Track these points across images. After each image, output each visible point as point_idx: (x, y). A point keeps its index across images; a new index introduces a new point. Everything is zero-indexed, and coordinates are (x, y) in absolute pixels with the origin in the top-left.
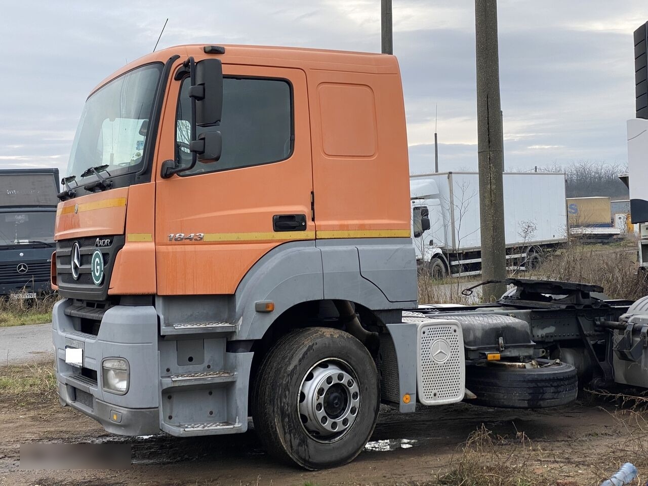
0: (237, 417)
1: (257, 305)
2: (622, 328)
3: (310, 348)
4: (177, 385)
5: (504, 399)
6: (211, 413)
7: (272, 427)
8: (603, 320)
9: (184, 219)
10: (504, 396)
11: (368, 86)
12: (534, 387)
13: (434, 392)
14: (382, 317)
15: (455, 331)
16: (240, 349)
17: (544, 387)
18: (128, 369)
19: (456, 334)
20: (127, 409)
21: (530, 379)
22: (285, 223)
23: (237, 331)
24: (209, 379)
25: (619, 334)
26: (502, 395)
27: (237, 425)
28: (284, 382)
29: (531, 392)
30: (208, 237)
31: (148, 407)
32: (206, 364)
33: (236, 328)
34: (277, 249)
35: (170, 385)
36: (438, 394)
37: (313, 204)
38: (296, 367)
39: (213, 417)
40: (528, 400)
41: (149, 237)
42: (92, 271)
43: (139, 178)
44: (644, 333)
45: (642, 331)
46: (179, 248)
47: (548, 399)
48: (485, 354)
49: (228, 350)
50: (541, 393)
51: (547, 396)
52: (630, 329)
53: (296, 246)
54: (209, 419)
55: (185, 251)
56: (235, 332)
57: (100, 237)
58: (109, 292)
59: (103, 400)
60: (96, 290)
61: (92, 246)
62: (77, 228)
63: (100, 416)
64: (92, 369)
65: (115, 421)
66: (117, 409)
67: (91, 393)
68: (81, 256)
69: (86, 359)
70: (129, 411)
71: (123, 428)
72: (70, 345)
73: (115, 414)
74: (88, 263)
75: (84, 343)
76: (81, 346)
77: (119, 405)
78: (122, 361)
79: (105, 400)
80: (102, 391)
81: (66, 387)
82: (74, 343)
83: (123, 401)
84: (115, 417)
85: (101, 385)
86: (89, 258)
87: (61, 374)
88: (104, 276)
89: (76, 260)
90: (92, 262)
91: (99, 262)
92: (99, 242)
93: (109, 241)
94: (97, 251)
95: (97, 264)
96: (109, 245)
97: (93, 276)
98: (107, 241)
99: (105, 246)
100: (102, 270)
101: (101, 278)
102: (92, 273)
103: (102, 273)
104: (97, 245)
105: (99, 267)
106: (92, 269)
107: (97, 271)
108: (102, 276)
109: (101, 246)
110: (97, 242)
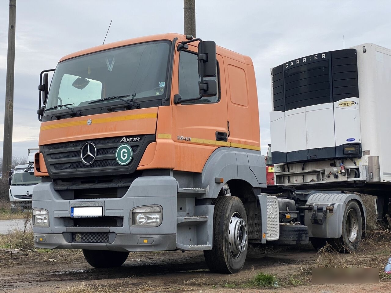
0: (208, 241)
1: (216, 179)
2: (310, 209)
3: (232, 204)
4: (186, 221)
5: (285, 240)
6: (190, 240)
7: (220, 248)
8: (297, 206)
9: (183, 128)
10: (285, 239)
11: (243, 70)
12: (298, 234)
13: (270, 233)
14: (255, 191)
15: (276, 202)
16: (207, 203)
17: (302, 234)
18: (162, 211)
19: (276, 203)
20: (158, 235)
21: (297, 230)
22: (221, 136)
23: (206, 193)
24: (198, 218)
25: (308, 212)
26: (284, 238)
27: (208, 245)
28: (226, 223)
29: (297, 236)
30: (193, 140)
31: (172, 233)
32: (187, 212)
33: (206, 191)
34: (217, 150)
35: (184, 221)
36: (271, 234)
37: (228, 127)
38: (229, 214)
39: (191, 242)
40: (296, 241)
41: (170, 136)
42: (117, 157)
43: (164, 102)
44: (324, 210)
45: (323, 209)
46: (182, 144)
47: (304, 240)
48: (285, 215)
49: (196, 205)
50: (301, 237)
51: (303, 238)
52: (315, 209)
53: (223, 150)
54: (190, 243)
55: (184, 146)
56: (205, 193)
57: (127, 137)
58: (139, 168)
59: (130, 233)
60: (121, 168)
61: (115, 143)
62: (91, 133)
63: (123, 244)
64: (116, 216)
65: (145, 243)
66: (148, 236)
67: (112, 231)
68: (97, 150)
69: (108, 211)
70: (161, 236)
71: (153, 247)
72: (79, 206)
73: (146, 239)
74: (106, 153)
75: (105, 201)
76: (99, 204)
77: (150, 233)
78: (156, 207)
79: (131, 233)
80: (130, 227)
81: (62, 234)
82: (86, 204)
83: (156, 230)
84: (146, 241)
85: (129, 224)
86: (109, 150)
87: (56, 227)
88: (132, 159)
89: (89, 153)
90: (117, 152)
91: (126, 151)
92: (126, 140)
93: (139, 138)
94: (124, 145)
95: (124, 152)
96: (139, 140)
97: (118, 160)
98: (136, 138)
99: (134, 141)
100: (131, 155)
101: (129, 160)
102: (117, 158)
103: (131, 157)
104: (123, 142)
105: (126, 155)
106: (117, 156)
107: (124, 157)
108: (130, 159)
109: (128, 141)
110: (123, 140)
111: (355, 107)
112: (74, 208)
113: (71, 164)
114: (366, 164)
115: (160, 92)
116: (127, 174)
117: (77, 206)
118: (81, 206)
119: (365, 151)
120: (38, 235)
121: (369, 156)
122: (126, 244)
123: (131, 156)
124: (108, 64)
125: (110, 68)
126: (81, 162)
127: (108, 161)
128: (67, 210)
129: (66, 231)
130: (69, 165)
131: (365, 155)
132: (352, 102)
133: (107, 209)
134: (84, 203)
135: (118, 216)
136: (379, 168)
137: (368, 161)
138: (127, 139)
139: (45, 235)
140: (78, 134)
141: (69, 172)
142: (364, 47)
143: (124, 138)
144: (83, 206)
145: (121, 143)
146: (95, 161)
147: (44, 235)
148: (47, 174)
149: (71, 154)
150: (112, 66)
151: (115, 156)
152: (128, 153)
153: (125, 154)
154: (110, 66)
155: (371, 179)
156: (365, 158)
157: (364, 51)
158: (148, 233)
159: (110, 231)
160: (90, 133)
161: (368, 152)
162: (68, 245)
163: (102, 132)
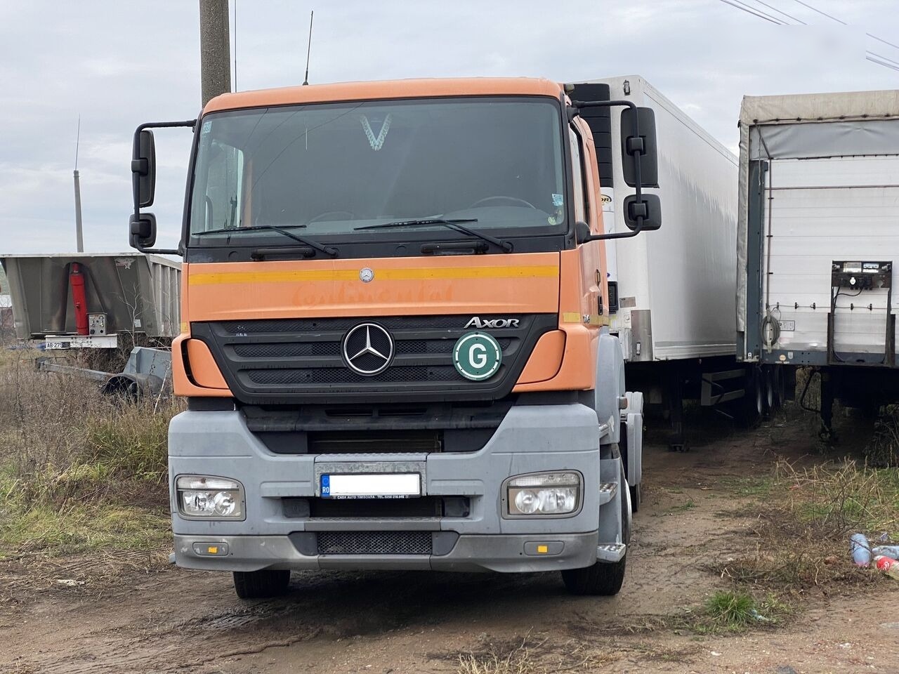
0: (618, 535)
1: (620, 401)
18: (581, 482)
23: (609, 433)
33: (609, 430)
41: (579, 317)
42: (457, 362)
43: (569, 242)
57: (482, 316)
58: (517, 388)
59: (498, 532)
60: (469, 388)
61: (449, 327)
62: (377, 302)
63: (481, 556)
64: (462, 494)
65: (542, 554)
66: (548, 537)
67: (448, 529)
68: (395, 341)
69: (437, 484)
70: (579, 537)
71: (561, 561)
72: (346, 471)
73: (544, 545)
74: (424, 351)
75: (426, 461)
76: (408, 467)
77: (553, 532)
78: (569, 475)
79: (503, 532)
80: (502, 520)
81: (286, 537)
82: (367, 467)
83: (569, 525)
84: (543, 549)
85: (497, 512)
86: (429, 345)
87: (269, 521)
88: (501, 366)
89: (369, 347)
90: (458, 349)
91: (484, 349)
92: (483, 323)
93: (517, 321)
94: (477, 334)
95: (477, 351)
96: (517, 326)
97: (460, 368)
98: (510, 321)
99: (505, 327)
100: (498, 358)
101: (492, 370)
102: (458, 364)
103: (497, 363)
104: (473, 327)
105: (484, 357)
106: (457, 359)
107: (478, 361)
108: (495, 367)
109: (487, 327)
110: (474, 322)
111: (610, 208)
112: (331, 477)
113: (310, 373)
114: (626, 324)
115: (556, 216)
116: (485, 401)
117: (339, 471)
118: (353, 472)
119: (624, 299)
120: (199, 538)
121: (633, 308)
122: (489, 556)
123: (498, 361)
124: (369, 132)
125: (376, 143)
126: (347, 368)
127: (429, 370)
128: (309, 481)
129: (303, 530)
130: (304, 374)
131: (625, 307)
132: (604, 197)
133: (433, 480)
134: (363, 466)
135: (466, 494)
136: (650, 334)
137: (630, 320)
138: (485, 321)
139: (226, 539)
140: (332, 302)
141: (308, 391)
142: (626, 82)
143: (476, 319)
144: (358, 471)
145: (467, 328)
146: (389, 368)
147: (224, 539)
148: (229, 393)
149: (310, 347)
150: (381, 136)
151: (452, 359)
152: (490, 351)
153: (480, 356)
154: (376, 139)
155: (638, 357)
156: (625, 312)
157: (627, 91)
158: (549, 532)
159: (443, 529)
160: (370, 301)
161: (632, 301)
162: (308, 562)
163: (409, 300)
